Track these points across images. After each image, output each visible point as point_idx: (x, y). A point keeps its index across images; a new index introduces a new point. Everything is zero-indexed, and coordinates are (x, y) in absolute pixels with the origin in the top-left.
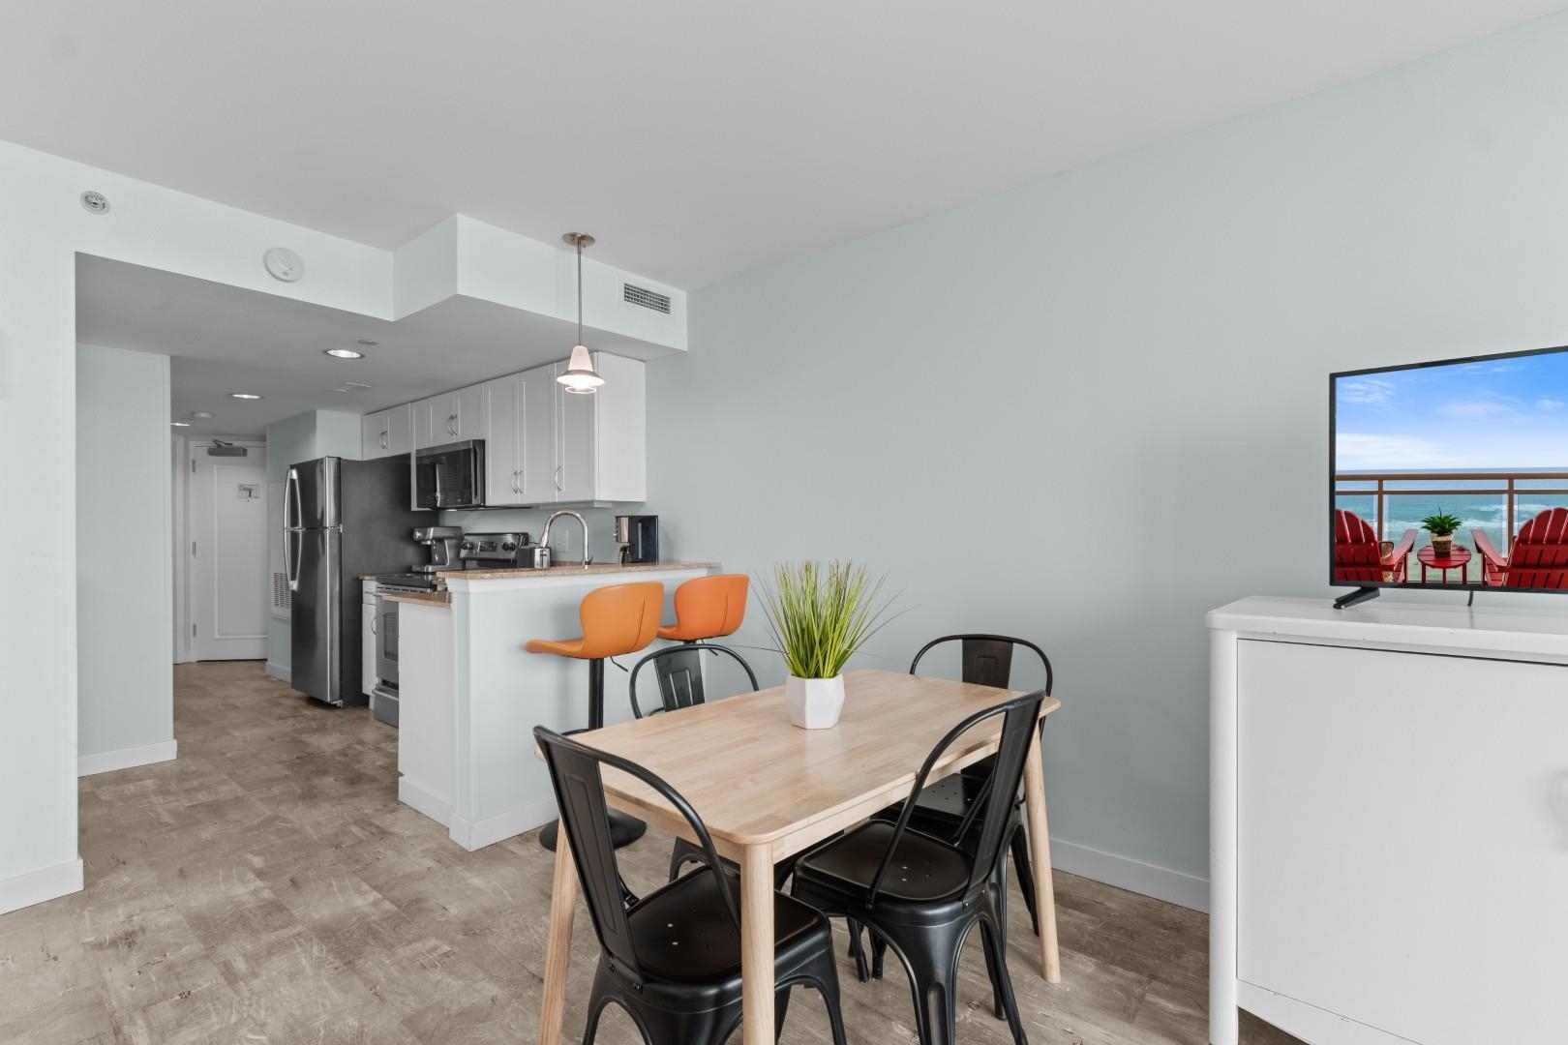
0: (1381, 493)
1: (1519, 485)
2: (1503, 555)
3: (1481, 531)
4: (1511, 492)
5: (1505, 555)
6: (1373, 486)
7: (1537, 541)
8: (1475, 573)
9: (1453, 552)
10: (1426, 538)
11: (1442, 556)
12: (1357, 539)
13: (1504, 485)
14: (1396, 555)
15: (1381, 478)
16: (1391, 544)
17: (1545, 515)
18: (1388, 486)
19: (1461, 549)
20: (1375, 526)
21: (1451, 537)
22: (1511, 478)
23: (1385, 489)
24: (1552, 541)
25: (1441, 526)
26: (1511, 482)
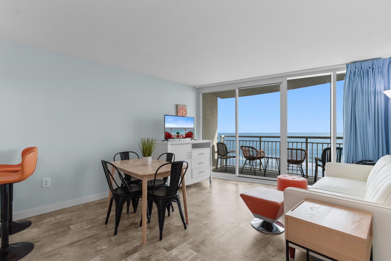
0: (171, 130)
1: (186, 129)
2: (184, 136)
3: (182, 134)
4: (185, 130)
5: (185, 136)
6: (170, 129)
7: (188, 135)
8: (181, 137)
9: (179, 136)
10: (176, 134)
11: (178, 136)
12: (169, 135)
13: (184, 129)
14: (173, 136)
15: (171, 128)
16: (172, 135)
17: (189, 132)
18: (172, 129)
19: (180, 136)
20: (171, 133)
21: (179, 134)
22: (185, 128)
24: (189, 135)
25: (178, 133)
26: (185, 129)
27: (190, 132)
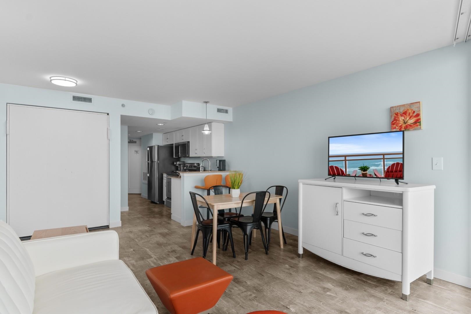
0: (345, 160)
1: (386, 157)
3: (376, 170)
4: (384, 159)
6: (343, 158)
7: (392, 171)
13: (382, 157)
17: (394, 164)
18: (347, 158)
20: (344, 170)
21: (367, 172)
23: (347, 159)
24: (396, 171)
25: (364, 169)
26: (384, 156)
27: (398, 164)
